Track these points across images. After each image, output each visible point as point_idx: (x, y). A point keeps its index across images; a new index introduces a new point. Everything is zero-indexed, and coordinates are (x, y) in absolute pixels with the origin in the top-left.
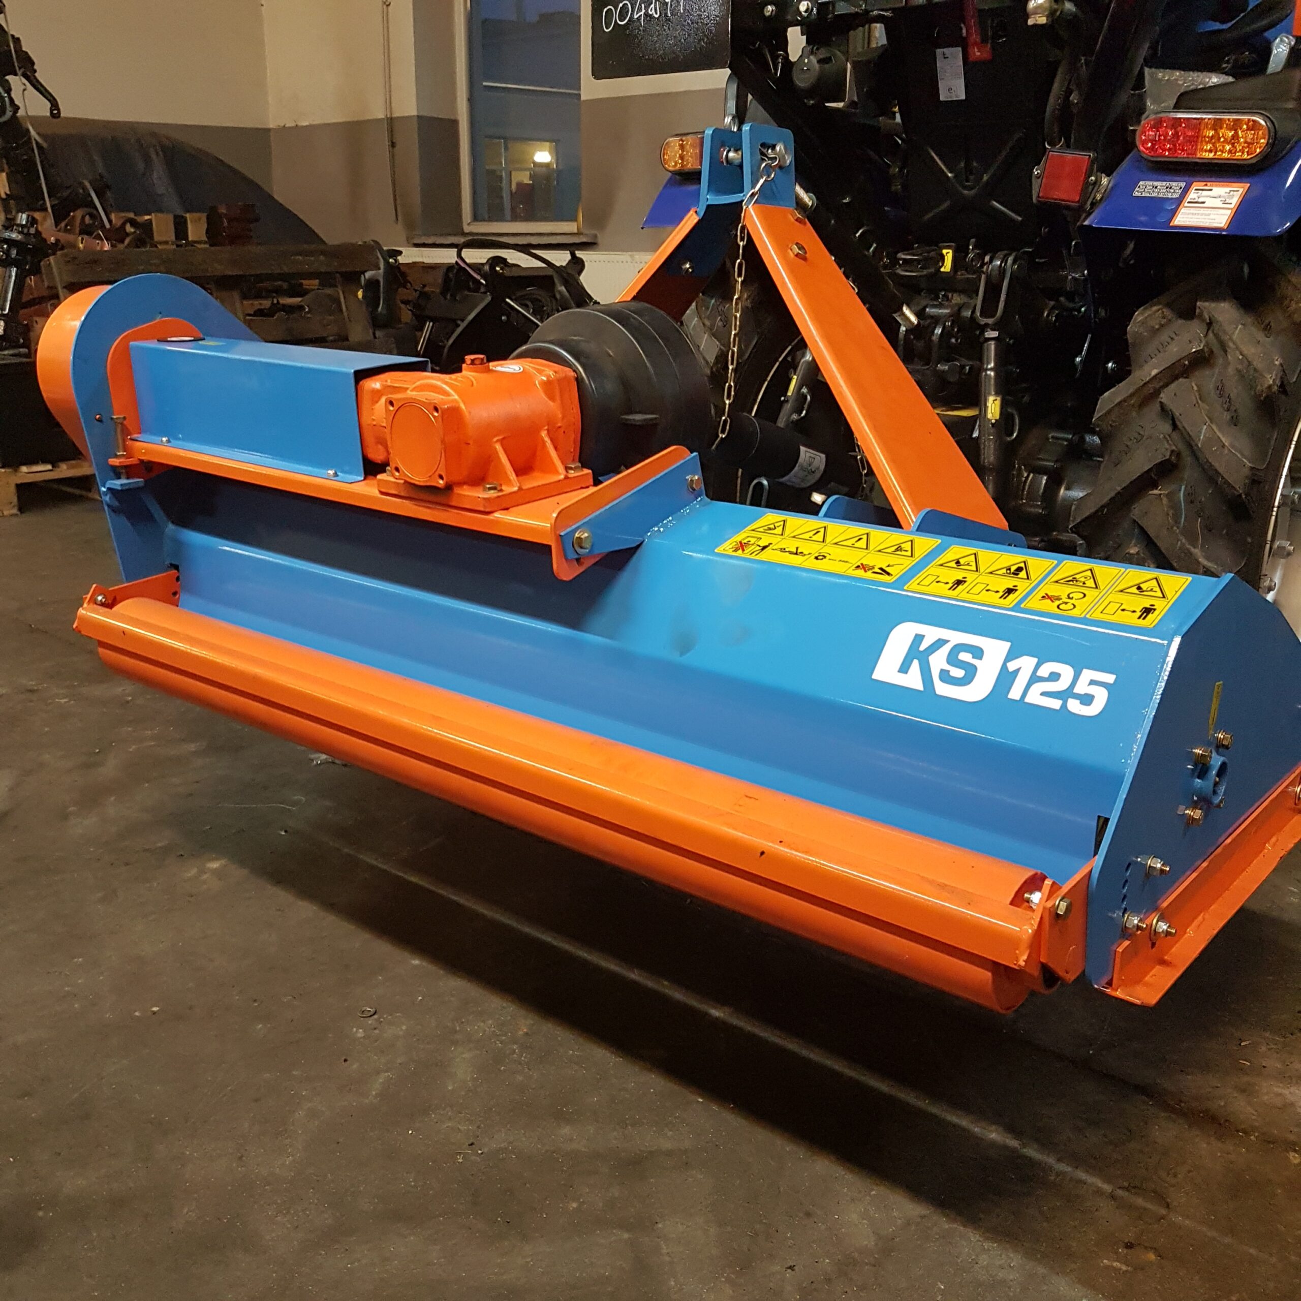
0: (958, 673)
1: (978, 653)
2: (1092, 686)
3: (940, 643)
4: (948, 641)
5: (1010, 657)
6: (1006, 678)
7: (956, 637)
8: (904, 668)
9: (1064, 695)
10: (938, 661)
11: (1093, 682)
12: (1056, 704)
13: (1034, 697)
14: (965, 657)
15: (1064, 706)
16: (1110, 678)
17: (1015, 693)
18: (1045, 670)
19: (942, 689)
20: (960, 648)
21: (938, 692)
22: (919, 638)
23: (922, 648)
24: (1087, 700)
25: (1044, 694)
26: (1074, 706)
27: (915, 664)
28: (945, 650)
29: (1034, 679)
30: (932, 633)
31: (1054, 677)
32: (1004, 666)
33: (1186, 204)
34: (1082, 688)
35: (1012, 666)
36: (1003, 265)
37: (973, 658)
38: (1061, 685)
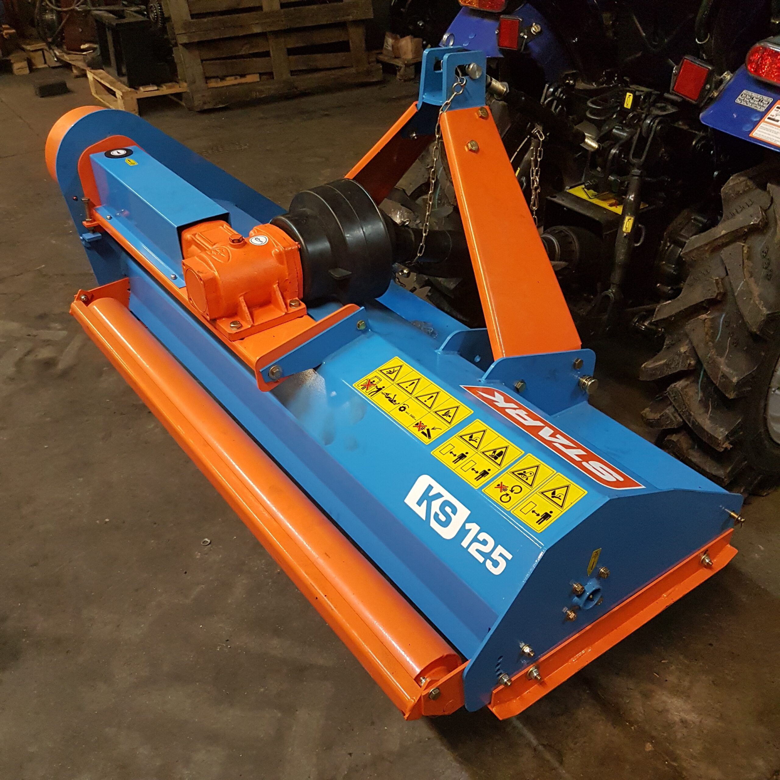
0: (443, 518)
1: (454, 511)
2: (500, 557)
3: (439, 496)
4: (443, 496)
5: (468, 520)
6: (463, 532)
7: (448, 496)
8: (419, 503)
9: (487, 556)
10: (436, 505)
11: (501, 555)
12: (481, 559)
13: (472, 550)
14: (448, 509)
15: (485, 562)
16: (509, 556)
17: (465, 544)
18: (482, 536)
19: (434, 524)
20: (447, 503)
21: (432, 525)
22: (430, 488)
23: (430, 494)
24: (496, 564)
25: (477, 550)
26: (489, 564)
27: (425, 502)
28: (439, 501)
29: (475, 539)
30: (437, 488)
31: (485, 543)
32: (464, 525)
33: (766, 120)
34: (495, 556)
35: (468, 526)
36: (652, 123)
37: (452, 512)
38: (486, 549)
